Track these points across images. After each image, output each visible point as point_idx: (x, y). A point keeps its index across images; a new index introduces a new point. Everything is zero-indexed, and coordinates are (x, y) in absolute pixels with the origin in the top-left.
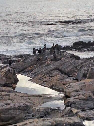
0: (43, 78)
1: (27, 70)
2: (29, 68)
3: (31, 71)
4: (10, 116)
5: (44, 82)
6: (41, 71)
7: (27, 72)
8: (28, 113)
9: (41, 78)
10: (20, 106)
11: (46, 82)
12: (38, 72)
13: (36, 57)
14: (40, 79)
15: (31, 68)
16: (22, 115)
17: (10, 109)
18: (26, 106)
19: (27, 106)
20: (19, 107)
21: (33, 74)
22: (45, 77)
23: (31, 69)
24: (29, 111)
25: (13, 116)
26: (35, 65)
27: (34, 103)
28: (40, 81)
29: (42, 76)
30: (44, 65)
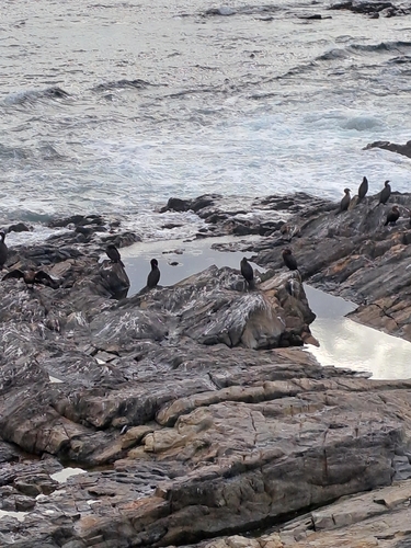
0: (395, 311)
1: (327, 272)
2: (335, 267)
3: (344, 279)
4: (351, 466)
5: (399, 325)
6: (377, 280)
7: (330, 279)
8: (396, 453)
9: (387, 312)
10: (374, 434)
11: (405, 327)
12: (371, 284)
13: (347, 220)
14: (384, 313)
15: (341, 264)
16: (385, 463)
17: (348, 444)
18: (390, 433)
19: (393, 433)
20: (371, 437)
21: (354, 288)
22: (402, 309)
23: (344, 270)
24: (400, 448)
25: (360, 468)
26: (354, 254)
27: (400, 415)
28: (387, 322)
29: (391, 302)
30: (386, 259)
